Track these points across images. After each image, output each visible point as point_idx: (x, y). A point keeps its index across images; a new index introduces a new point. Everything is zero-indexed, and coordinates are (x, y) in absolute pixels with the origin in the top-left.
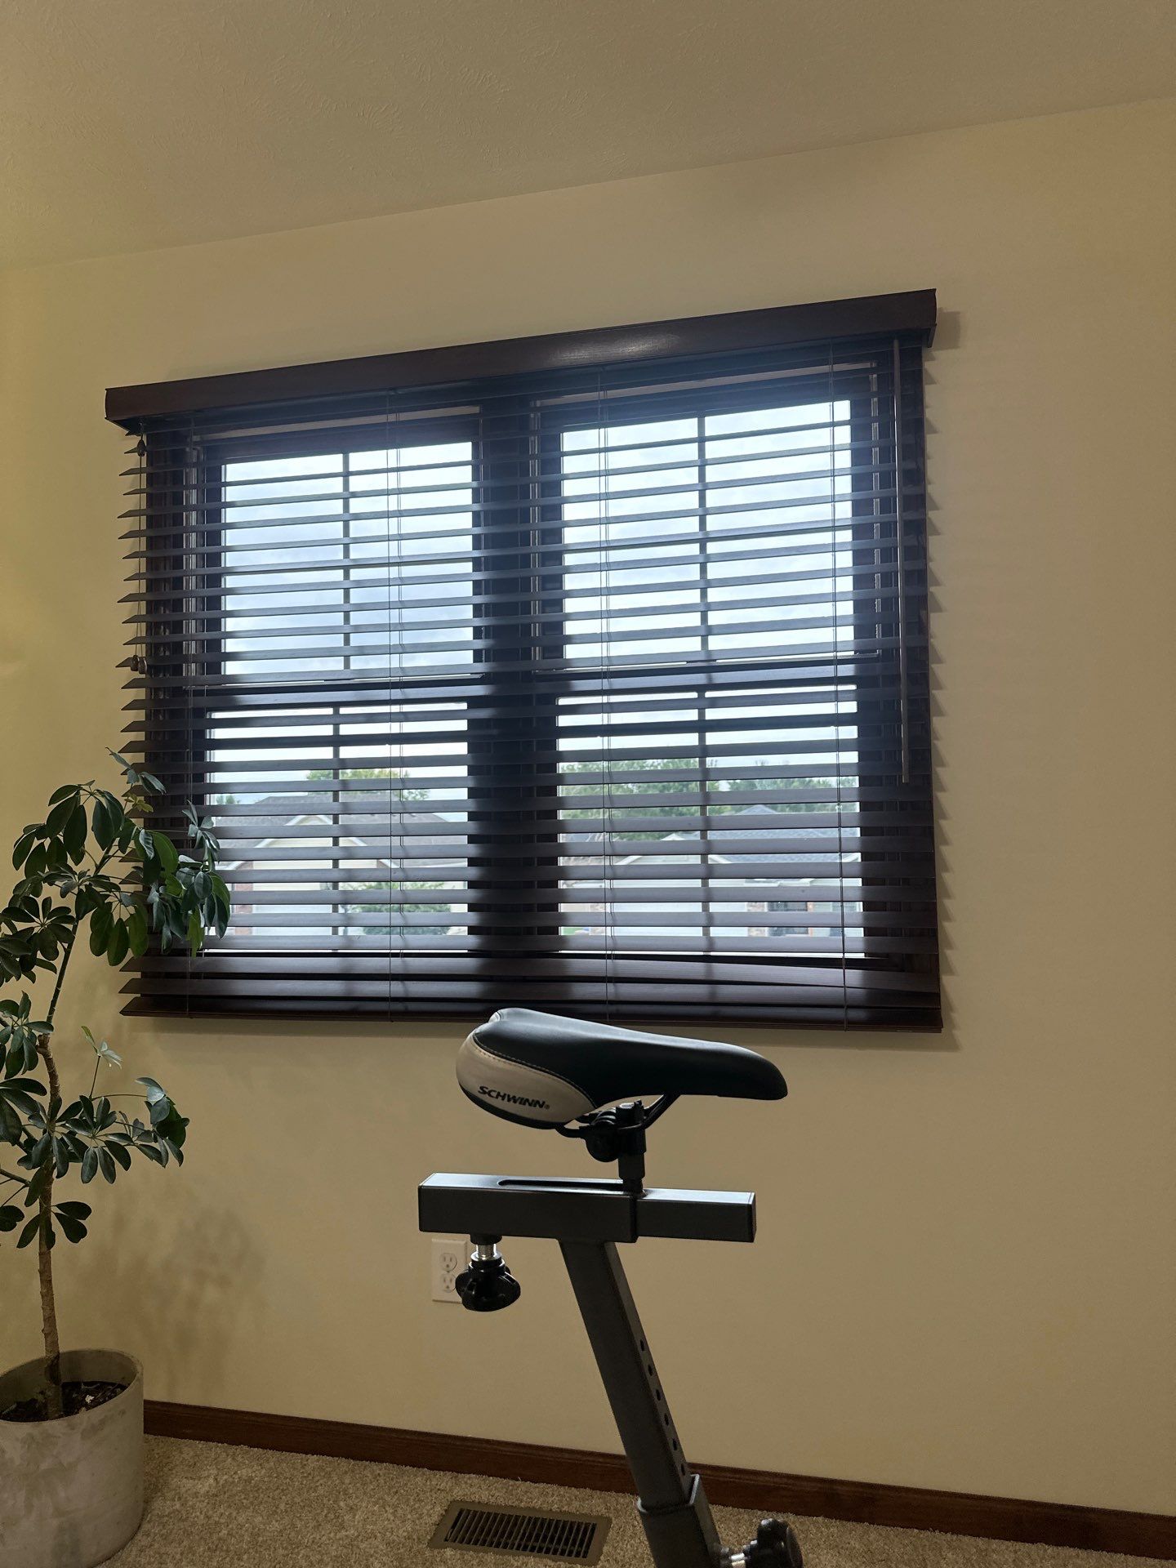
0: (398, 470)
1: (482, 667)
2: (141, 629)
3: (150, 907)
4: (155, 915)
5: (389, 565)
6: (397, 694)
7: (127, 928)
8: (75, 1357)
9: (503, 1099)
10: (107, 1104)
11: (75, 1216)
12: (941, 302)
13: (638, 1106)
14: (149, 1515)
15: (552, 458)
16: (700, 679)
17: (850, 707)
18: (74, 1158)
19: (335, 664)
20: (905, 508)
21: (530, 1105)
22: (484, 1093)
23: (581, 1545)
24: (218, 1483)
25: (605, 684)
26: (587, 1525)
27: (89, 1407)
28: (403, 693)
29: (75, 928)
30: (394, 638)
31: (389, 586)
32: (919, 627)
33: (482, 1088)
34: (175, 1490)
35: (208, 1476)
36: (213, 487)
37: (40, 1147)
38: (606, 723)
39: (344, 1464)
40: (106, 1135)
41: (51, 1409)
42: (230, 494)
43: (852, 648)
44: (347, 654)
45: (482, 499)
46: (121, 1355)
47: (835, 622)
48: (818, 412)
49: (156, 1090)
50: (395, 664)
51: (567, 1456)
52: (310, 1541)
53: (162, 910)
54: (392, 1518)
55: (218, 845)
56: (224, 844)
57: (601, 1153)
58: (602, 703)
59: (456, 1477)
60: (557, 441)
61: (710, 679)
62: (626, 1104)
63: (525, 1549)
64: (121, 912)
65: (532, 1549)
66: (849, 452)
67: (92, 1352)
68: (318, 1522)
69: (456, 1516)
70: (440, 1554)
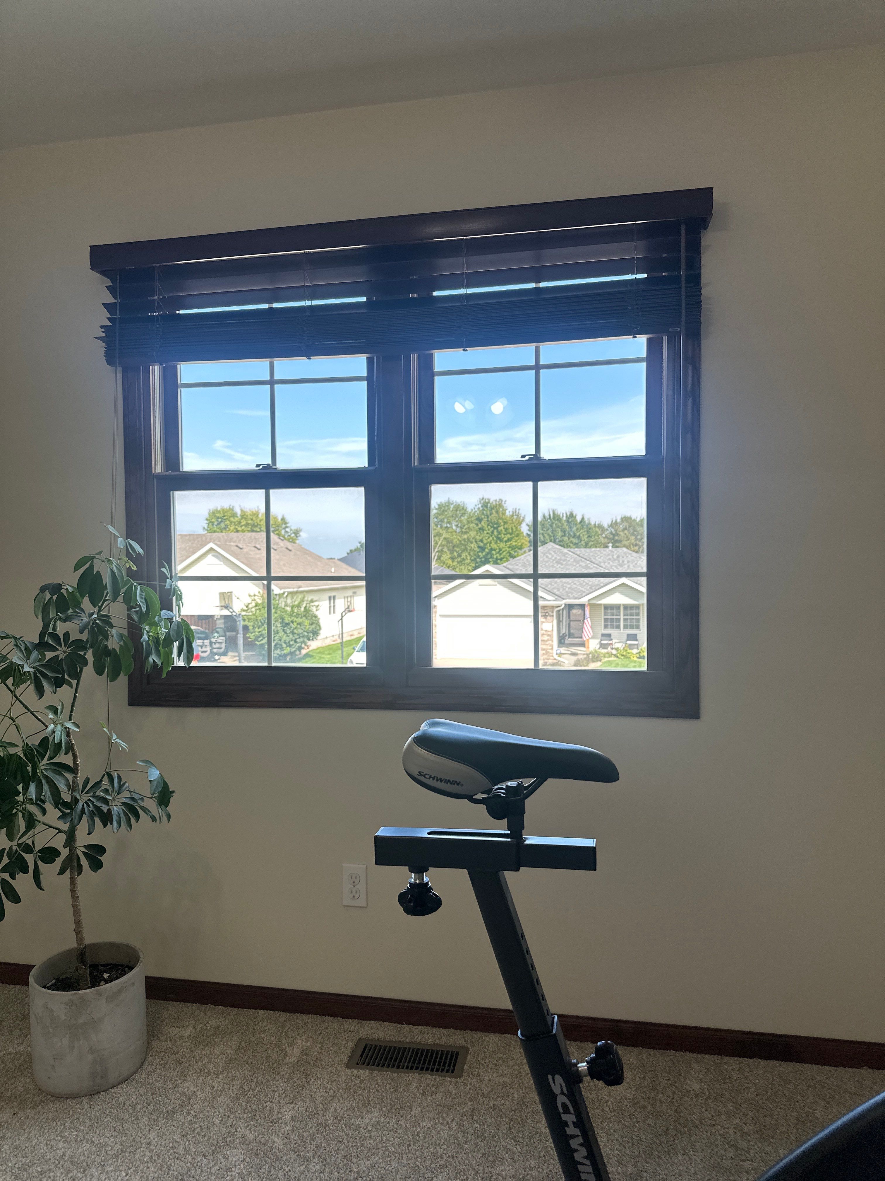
8: (94, 947)
9: (433, 780)
11: (95, 853)
12: (717, 197)
13: (520, 785)
14: (151, 1052)
21: (451, 784)
22: (422, 775)
23: (449, 1065)
24: (196, 1029)
26: (453, 1053)
27: (107, 981)
29: (85, 655)
33: (420, 773)
34: (166, 1034)
35: (189, 1025)
39: (283, 1016)
40: (121, 798)
41: (83, 983)
46: (128, 946)
49: (154, 769)
51: (437, 1007)
54: (320, 1051)
57: (496, 814)
59: (361, 1023)
62: (513, 783)
63: (412, 1068)
65: (417, 1068)
67: (105, 944)
69: (363, 1047)
70: (355, 1072)
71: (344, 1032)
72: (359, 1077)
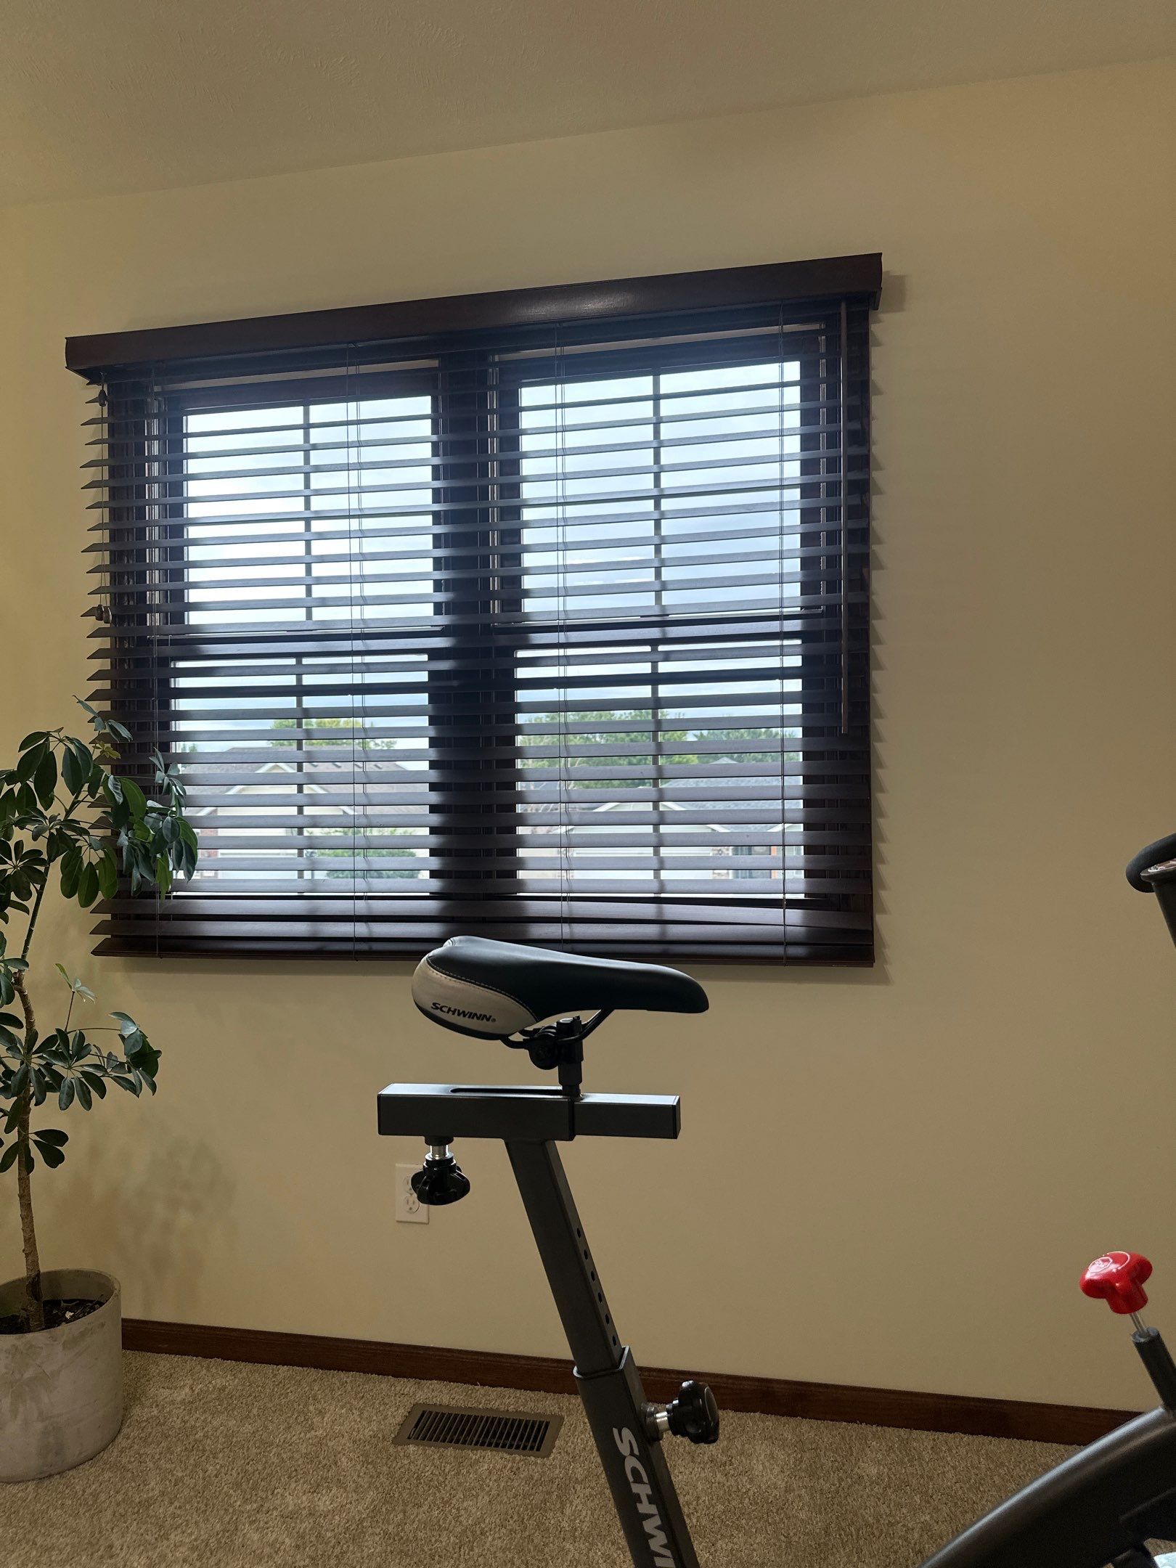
0: (358, 422)
1: (443, 620)
2: (104, 579)
3: (119, 851)
4: (124, 858)
5: (350, 517)
6: (358, 645)
7: (97, 871)
8: (54, 1276)
9: (453, 1014)
10: (82, 1037)
11: (53, 1143)
12: (889, 266)
13: (577, 1020)
14: (129, 1421)
15: (511, 411)
16: (654, 633)
17: (796, 661)
18: (52, 1088)
19: (298, 615)
20: (850, 468)
21: (478, 1018)
22: (437, 1008)
23: (535, 1440)
24: (193, 1391)
25: (562, 637)
26: (541, 1424)
27: (67, 1321)
28: (365, 645)
29: (47, 870)
30: (356, 590)
31: (350, 538)
32: (860, 584)
33: (434, 1004)
34: (151, 1398)
35: (184, 1386)
36: (175, 437)
37: (18, 1076)
38: (562, 675)
39: (313, 1373)
40: (82, 1066)
41: (32, 1323)
42: (192, 445)
43: (800, 604)
44: (309, 605)
45: (441, 452)
46: (99, 1275)
47: (781, 579)
48: (767, 372)
49: (129, 1023)
50: (357, 616)
51: (523, 1362)
52: (282, 1441)
53: (131, 854)
54: (359, 1420)
55: (184, 792)
56: (190, 790)
57: (543, 1061)
58: (559, 656)
59: (419, 1383)
60: (515, 397)
61: (664, 633)
62: (566, 1018)
63: (483, 1444)
64: (91, 856)
65: (490, 1445)
66: (799, 412)
67: (70, 1272)
68: (288, 1424)
69: (419, 1415)
70: (404, 1449)
71: (396, 1395)
72: (409, 1456)
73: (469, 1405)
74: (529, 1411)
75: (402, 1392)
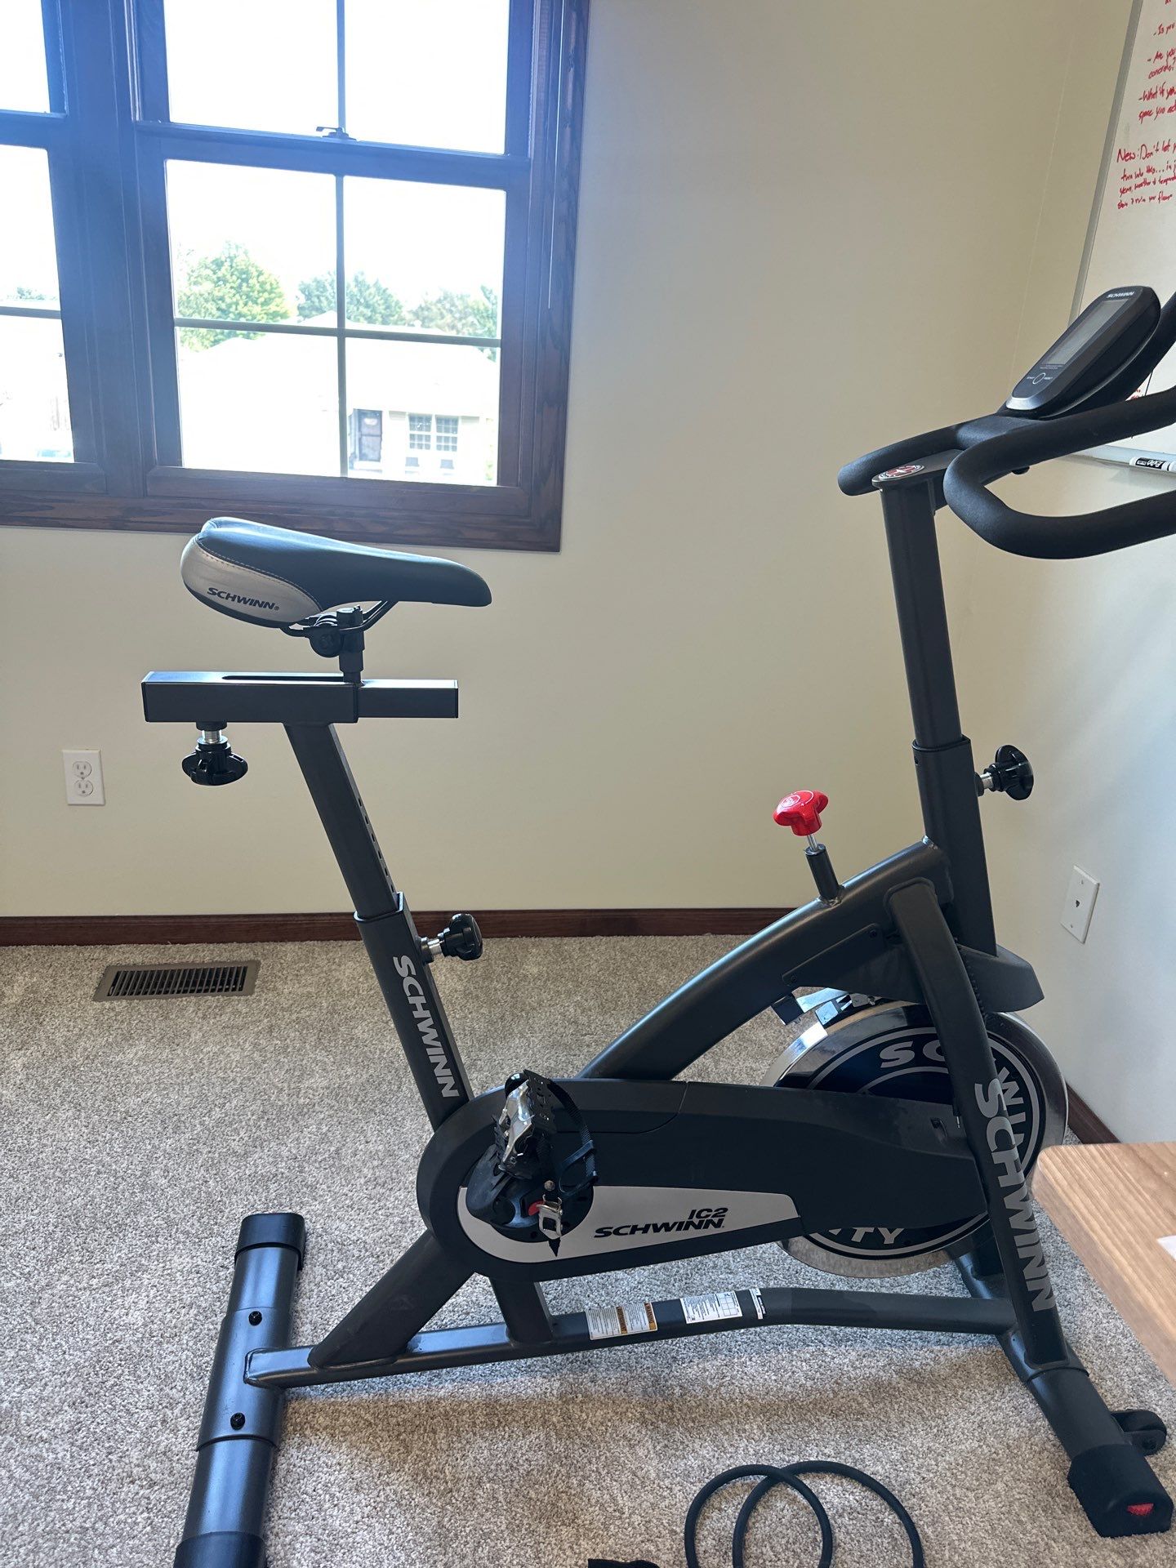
9: (234, 601)
13: (358, 611)
21: (260, 606)
22: (214, 594)
23: (235, 983)
26: (239, 969)
33: (212, 590)
51: (213, 920)
57: (324, 649)
59: (107, 948)
62: (345, 609)
65: (192, 991)
69: (114, 977)
70: (107, 1005)
71: (85, 961)
72: (113, 1009)
73: (164, 962)
74: (225, 959)
75: (91, 957)
